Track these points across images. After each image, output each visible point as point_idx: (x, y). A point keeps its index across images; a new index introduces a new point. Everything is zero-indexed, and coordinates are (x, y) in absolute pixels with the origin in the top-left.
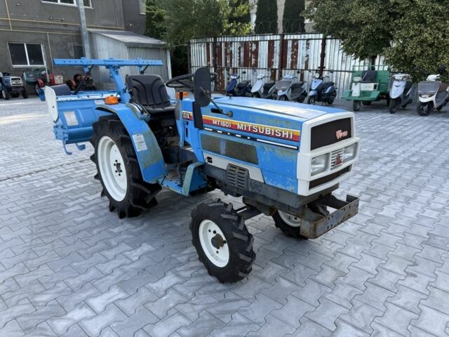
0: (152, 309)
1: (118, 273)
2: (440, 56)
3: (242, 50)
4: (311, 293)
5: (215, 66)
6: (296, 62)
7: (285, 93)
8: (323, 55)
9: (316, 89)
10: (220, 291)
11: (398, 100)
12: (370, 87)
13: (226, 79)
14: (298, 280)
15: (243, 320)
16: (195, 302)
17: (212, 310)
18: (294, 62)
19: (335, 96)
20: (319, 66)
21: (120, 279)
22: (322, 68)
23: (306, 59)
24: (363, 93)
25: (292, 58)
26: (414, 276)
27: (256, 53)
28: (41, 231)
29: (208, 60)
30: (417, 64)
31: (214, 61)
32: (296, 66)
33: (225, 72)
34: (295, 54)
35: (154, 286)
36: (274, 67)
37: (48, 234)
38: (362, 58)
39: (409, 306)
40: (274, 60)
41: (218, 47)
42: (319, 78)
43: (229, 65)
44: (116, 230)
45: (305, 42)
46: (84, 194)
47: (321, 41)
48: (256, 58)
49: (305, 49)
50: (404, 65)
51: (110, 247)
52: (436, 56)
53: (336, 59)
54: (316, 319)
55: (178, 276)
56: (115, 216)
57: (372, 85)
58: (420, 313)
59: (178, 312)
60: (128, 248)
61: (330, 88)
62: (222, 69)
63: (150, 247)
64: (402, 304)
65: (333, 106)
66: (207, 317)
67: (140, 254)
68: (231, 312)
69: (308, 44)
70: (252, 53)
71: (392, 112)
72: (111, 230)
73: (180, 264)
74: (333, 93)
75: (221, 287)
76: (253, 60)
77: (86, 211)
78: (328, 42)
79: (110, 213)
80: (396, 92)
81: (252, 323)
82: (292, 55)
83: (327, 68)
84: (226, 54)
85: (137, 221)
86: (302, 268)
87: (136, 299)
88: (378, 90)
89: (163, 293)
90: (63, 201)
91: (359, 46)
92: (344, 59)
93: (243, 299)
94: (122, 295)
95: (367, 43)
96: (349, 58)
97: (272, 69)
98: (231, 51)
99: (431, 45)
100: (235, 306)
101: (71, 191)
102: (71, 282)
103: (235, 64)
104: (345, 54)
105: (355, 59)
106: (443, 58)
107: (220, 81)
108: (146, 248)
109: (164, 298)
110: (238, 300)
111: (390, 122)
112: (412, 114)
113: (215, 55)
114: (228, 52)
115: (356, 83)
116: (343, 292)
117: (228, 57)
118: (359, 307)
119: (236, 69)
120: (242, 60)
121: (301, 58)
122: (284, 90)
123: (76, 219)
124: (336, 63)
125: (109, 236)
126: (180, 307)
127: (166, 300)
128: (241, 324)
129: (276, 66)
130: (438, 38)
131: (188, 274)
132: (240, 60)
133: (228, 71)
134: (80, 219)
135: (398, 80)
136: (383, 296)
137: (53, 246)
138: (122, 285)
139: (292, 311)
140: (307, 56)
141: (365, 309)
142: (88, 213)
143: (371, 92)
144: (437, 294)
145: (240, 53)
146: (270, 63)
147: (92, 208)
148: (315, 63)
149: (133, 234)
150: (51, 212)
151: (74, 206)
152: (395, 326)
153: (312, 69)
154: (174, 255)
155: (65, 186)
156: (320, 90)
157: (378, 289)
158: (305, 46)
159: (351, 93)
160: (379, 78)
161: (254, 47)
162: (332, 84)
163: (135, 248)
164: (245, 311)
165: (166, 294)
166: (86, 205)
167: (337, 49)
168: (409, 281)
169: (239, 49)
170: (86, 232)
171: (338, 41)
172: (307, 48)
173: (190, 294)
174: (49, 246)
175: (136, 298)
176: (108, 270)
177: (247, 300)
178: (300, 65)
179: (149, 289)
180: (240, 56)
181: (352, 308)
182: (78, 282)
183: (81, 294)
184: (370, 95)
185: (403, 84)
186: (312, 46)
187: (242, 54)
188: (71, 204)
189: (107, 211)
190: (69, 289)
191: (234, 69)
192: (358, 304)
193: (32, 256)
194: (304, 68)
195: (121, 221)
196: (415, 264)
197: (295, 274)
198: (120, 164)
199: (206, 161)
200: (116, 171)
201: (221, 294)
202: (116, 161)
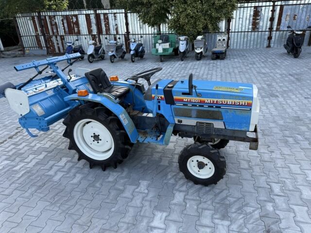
0: (188, 213)
1: (147, 204)
2: (197, 23)
3: (65, 21)
4: (246, 175)
5: (44, 35)
6: (109, 29)
7: (114, 53)
8: (127, 24)
9: (135, 50)
10: (210, 191)
11: (184, 52)
12: (167, 45)
13: (55, 44)
14: (235, 171)
15: (234, 199)
16: (204, 201)
17: (216, 201)
18: (108, 29)
19: (144, 52)
20: (126, 31)
21: (153, 206)
22: (128, 32)
23: (115, 27)
24: (164, 50)
25: (106, 26)
26: (273, 152)
27: (77, 23)
28: (56, 200)
29: (36, 30)
30: (187, 29)
31: (42, 31)
32: (110, 32)
33: (54, 38)
34: (107, 24)
35: (175, 201)
36: (93, 34)
37: (66, 199)
38: (153, 26)
39: (283, 166)
40: (92, 28)
41: (43, 20)
42: (134, 42)
43: (56, 34)
44: (111, 179)
45: (113, 15)
46: (51, 163)
47: (124, 14)
48: (78, 27)
49: (114, 20)
50: (179, 29)
51: (123, 191)
52: (195, 23)
53: (136, 25)
54: (260, 186)
55: (181, 191)
56: (98, 171)
57: (168, 44)
58: (289, 167)
59: (202, 209)
60: (134, 187)
61: (141, 48)
62: (51, 37)
63: (146, 182)
64: (280, 166)
65: (146, 59)
66: (218, 205)
67: (146, 187)
68: (225, 198)
69: (115, 17)
70: (74, 23)
71: (182, 60)
72: (107, 180)
73: (174, 185)
74: (143, 51)
75: (207, 188)
76: (76, 29)
77: (71, 174)
78: (129, 15)
79: (91, 170)
80: (182, 48)
81: (239, 199)
82: (105, 24)
83: (131, 32)
84: (52, 25)
85: (118, 169)
86: (231, 164)
87: (175, 213)
88: (171, 47)
89: (184, 203)
90: (41, 173)
91: (150, 18)
92: (141, 26)
93: (224, 190)
94: (165, 214)
95: (155, 16)
96: (144, 26)
97: (92, 35)
98: (56, 23)
99: (192, 17)
100: (224, 194)
101: (37, 164)
102: (127, 220)
103: (62, 32)
104: (141, 24)
105: (149, 26)
106: (199, 25)
107: (51, 46)
108: (144, 184)
109: (188, 205)
110: (222, 191)
111: (186, 67)
113: (41, 26)
114: (53, 23)
115: (160, 44)
116: (257, 170)
117: (54, 27)
118: (269, 174)
119: (63, 36)
120: (67, 30)
121: (112, 26)
122: (112, 52)
123: (72, 182)
124: (136, 29)
125: (111, 185)
126: (200, 206)
127: (190, 206)
128: (235, 202)
129: (95, 32)
130: (195, 13)
131: (184, 188)
132: (64, 29)
133: (56, 38)
134: (75, 181)
135: (182, 40)
136: (272, 165)
137: (81, 205)
138: (158, 208)
139: (248, 186)
140: (116, 25)
141: (270, 173)
142: (75, 176)
143: (168, 49)
144: (287, 157)
145: (63, 24)
146: (90, 31)
147: (73, 171)
148: (122, 30)
149: (126, 177)
150: (44, 184)
151: (56, 173)
152: (287, 177)
153: (121, 33)
154: (165, 181)
155: (25, 161)
156: (136, 50)
157: (267, 163)
158: (113, 18)
159: (157, 50)
160: (170, 40)
161: (75, 20)
162: (141, 45)
163: (138, 185)
164: (231, 195)
165: (186, 203)
166: (65, 170)
167: (135, 20)
168: (274, 155)
169: (62, 20)
170: (92, 188)
171: (135, 14)
172: (115, 19)
173: (198, 198)
174: (77, 207)
175: (173, 212)
176: (139, 205)
177: (226, 189)
178: (113, 31)
179: (175, 204)
180: (64, 26)
181: (268, 176)
182: (130, 218)
183: (142, 224)
184: (168, 51)
185: (185, 42)
186: (118, 18)
187: (66, 25)
188: (51, 173)
189: (87, 169)
190: (130, 225)
191: (61, 36)
192: (267, 173)
193: (75, 217)
194: (115, 33)
195: (106, 172)
196: (269, 147)
197: (231, 169)
198: (99, 135)
199: (177, 122)
200: (94, 141)
201: (211, 192)
202: (94, 134)
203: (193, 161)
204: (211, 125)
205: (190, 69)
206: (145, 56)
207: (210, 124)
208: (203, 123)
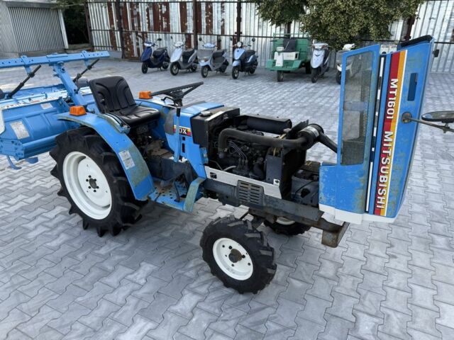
0: (187, 333)
1: (132, 301)
2: (351, 23)
3: (151, 11)
4: (322, 288)
5: (120, 30)
6: (212, 27)
7: (208, 63)
8: (239, 20)
9: (240, 59)
10: (243, 302)
11: (319, 69)
12: (291, 56)
13: (134, 44)
14: (306, 278)
15: (278, 328)
16: (225, 318)
17: (245, 323)
18: (210, 27)
19: (257, 65)
20: (236, 31)
21: (139, 308)
22: (239, 33)
23: (221, 23)
24: (286, 63)
25: (207, 22)
26: (395, 257)
27: (167, 16)
28: (14, 265)
29: (112, 23)
30: (331, 31)
31: (119, 25)
32: (212, 32)
33: (133, 36)
34: (210, 18)
35: (177, 308)
36: (188, 32)
37: (27, 267)
38: (278, 24)
39: (401, 287)
40: (187, 24)
41: (122, 8)
42: (241, 47)
43: (137, 29)
44: (103, 251)
45: (220, 4)
46: (39, 210)
47: (236, 4)
48: (168, 21)
49: (220, 13)
50: (319, 32)
51: (108, 273)
52: (348, 23)
53: (252, 22)
54: (337, 314)
55: (195, 293)
56: (92, 235)
57: (294, 54)
58: (412, 291)
59: (215, 331)
60: (128, 270)
61: (252, 57)
62: (129, 34)
63: (151, 266)
64: (396, 286)
65: (257, 76)
66: (244, 331)
67: (145, 275)
68: (263, 322)
69: (223, 7)
70: (162, 15)
71: (314, 82)
72: (96, 252)
73: (191, 280)
74: (255, 63)
75: (242, 298)
76: (164, 24)
77: (55, 232)
78: (244, 5)
79: (85, 231)
80: (316, 62)
81: (285, 329)
82: (207, 19)
83: (244, 33)
84: (132, 16)
85: (121, 237)
86: (304, 265)
87: (168, 326)
88: (299, 59)
89: (190, 315)
90: (19, 223)
91: (275, 11)
92: (261, 24)
93: (268, 306)
94: (150, 325)
95: (283, 9)
96: (265, 23)
97: (186, 34)
98: (138, 13)
99: (343, 13)
100: (264, 315)
101: (22, 209)
102: (88, 321)
103: (144, 28)
104: (261, 20)
105: (272, 25)
106: (353, 26)
107: (128, 46)
108: (147, 268)
109: (194, 320)
110: (264, 308)
111: (315, 93)
112: (331, 82)
113: (119, 17)
114: (135, 13)
115: (279, 52)
116: (347, 283)
117: (135, 19)
118: (365, 295)
119: (146, 33)
120: (152, 24)
121: (216, 22)
122: (206, 60)
123: (48, 244)
124: (252, 28)
125: (99, 259)
126: (214, 326)
127: (197, 321)
128: (277, 332)
129: (190, 30)
130: (349, 6)
131: (204, 289)
132: (149, 23)
133: (137, 35)
134: (54, 243)
135: (317, 50)
136: (379, 281)
137: (41, 282)
138: (144, 313)
139: (314, 310)
140: (223, 20)
141: (369, 296)
142: (58, 235)
143: (293, 61)
144: (418, 271)
145: (148, 15)
146: (184, 28)
147: (60, 228)
148: (231, 29)
149: (125, 253)
150: (13, 240)
151: (36, 227)
152: (398, 308)
153: (228, 34)
154: (180, 271)
155: (9, 202)
156: (243, 60)
157: (373, 275)
158: (220, 9)
159: (274, 62)
160: (299, 47)
161: (164, 10)
162: (253, 52)
163: (136, 269)
164: (275, 318)
165: (193, 315)
166: (51, 224)
167: (253, 14)
168: (393, 263)
169: (148, 10)
170: (69, 259)
171: (253, 5)
172: (222, 12)
173: (217, 311)
174: (35, 283)
175: (166, 324)
176: (120, 300)
177: (272, 306)
178: (217, 30)
179: (175, 313)
180: (148, 19)
181: (361, 298)
182: (95, 319)
183: (107, 333)
184: (292, 65)
185: (322, 53)
186: (227, 10)
187: (151, 17)
188: (31, 225)
189: (80, 229)
190: (89, 329)
191: (143, 33)
192: (363, 292)
193: (22, 298)
194: (220, 33)
195: (102, 239)
196: (392, 246)
197: (301, 272)
198: (95, 180)
199: (209, 177)
200: (90, 187)
201: (246, 306)
202: (90, 177)
203: (224, 246)
204: (260, 189)
205: (320, 97)
206: (256, 71)
207: (258, 187)
208: (247, 184)
